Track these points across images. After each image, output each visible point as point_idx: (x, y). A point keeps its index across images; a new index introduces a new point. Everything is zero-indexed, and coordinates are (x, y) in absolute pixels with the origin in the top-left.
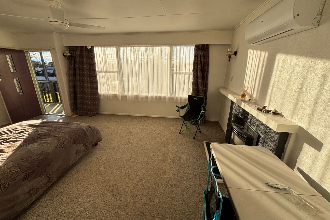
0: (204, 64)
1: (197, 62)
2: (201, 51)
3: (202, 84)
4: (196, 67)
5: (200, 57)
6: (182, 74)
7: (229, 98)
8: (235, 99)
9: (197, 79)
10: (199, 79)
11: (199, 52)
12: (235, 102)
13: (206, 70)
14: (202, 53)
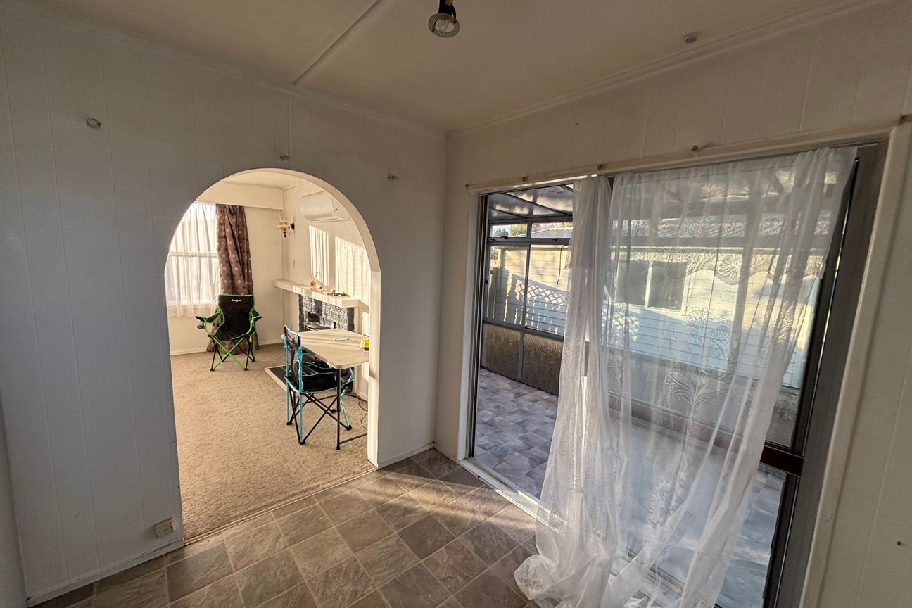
0: (239, 238)
1: (224, 235)
2: (230, 216)
3: (241, 275)
4: (223, 243)
5: (229, 226)
6: (192, 256)
7: (294, 291)
8: (303, 290)
9: (230, 266)
10: (233, 265)
11: (226, 217)
12: (303, 294)
13: (245, 249)
14: (234, 220)
